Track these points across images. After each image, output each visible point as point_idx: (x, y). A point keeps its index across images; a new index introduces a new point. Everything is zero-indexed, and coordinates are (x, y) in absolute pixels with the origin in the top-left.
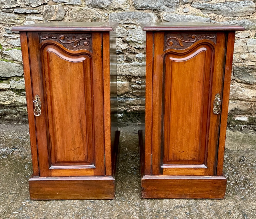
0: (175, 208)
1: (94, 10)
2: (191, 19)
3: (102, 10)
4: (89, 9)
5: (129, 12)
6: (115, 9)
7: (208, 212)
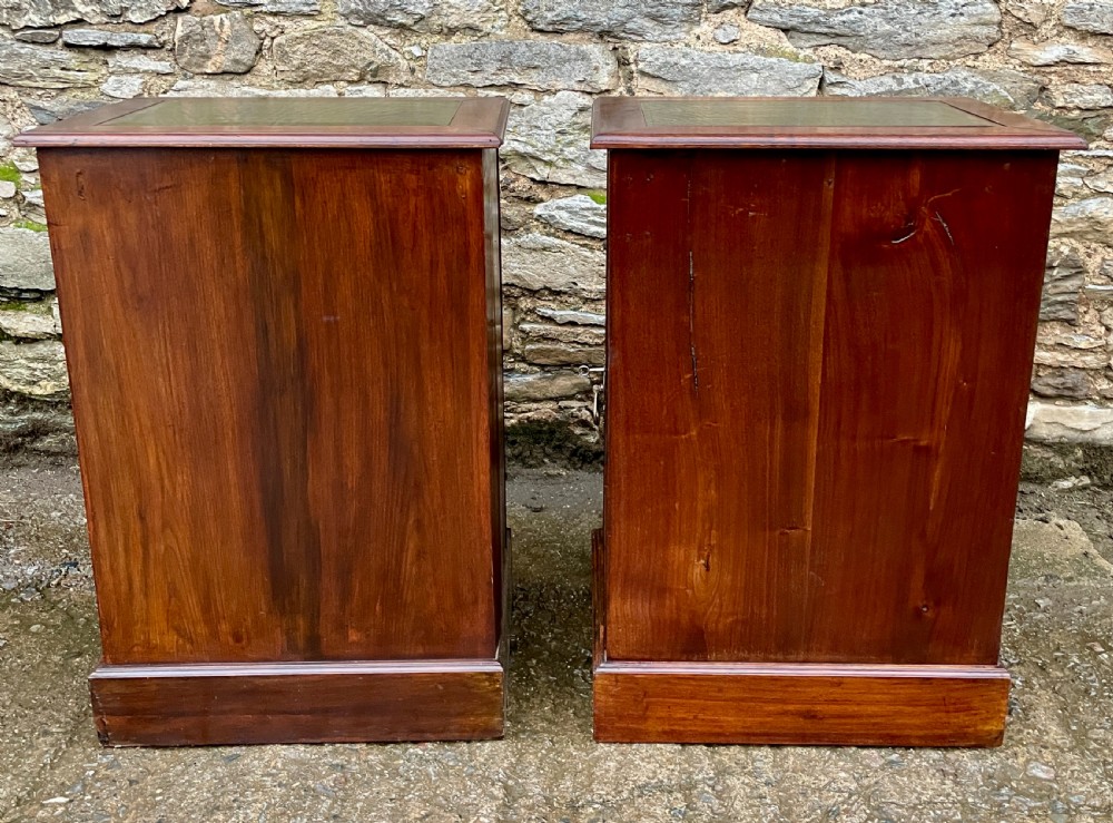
0: (636, 793)
1: (371, 35)
2: (745, 69)
3: (399, 34)
4: (350, 27)
5: (503, 43)
6: (452, 31)
7: (755, 809)
